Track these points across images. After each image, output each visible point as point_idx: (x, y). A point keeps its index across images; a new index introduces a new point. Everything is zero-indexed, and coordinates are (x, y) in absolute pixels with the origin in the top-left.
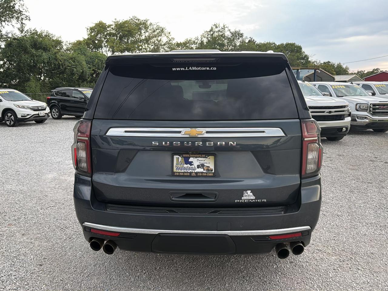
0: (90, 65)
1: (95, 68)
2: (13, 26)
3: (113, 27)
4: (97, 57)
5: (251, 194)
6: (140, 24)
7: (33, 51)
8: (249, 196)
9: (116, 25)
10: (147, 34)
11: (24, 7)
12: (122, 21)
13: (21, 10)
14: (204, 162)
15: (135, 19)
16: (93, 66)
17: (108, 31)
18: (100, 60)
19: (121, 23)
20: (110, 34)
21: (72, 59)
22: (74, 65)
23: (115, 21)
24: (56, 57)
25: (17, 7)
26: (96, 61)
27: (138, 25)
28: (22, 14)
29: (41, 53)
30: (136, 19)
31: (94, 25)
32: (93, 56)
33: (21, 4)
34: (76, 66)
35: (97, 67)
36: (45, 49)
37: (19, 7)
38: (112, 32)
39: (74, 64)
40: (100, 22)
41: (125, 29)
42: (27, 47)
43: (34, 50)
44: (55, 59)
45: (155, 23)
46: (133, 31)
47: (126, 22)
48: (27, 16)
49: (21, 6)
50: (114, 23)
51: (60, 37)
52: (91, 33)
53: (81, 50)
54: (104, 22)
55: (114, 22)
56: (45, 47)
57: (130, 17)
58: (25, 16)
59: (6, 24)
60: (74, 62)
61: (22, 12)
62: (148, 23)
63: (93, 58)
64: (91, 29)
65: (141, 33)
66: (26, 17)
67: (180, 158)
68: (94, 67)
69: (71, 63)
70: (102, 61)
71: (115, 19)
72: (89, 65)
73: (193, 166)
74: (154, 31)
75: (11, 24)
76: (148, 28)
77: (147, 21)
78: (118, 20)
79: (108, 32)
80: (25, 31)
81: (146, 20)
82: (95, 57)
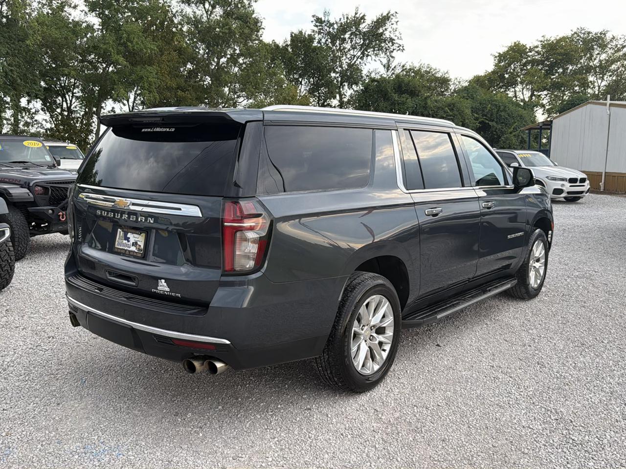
0: (479, 114)
1: (485, 119)
2: (381, 62)
3: (540, 49)
4: (491, 101)
5: (165, 284)
6: (593, 40)
7: (396, 97)
8: (163, 287)
9: (543, 47)
10: (603, 56)
11: (397, 33)
12: (554, 39)
13: (394, 37)
14: (138, 240)
15: (581, 33)
16: (483, 115)
17: (529, 56)
18: (496, 105)
19: (553, 42)
20: (533, 62)
21: (449, 105)
22: (451, 116)
23: (542, 39)
24: (426, 104)
25: (387, 34)
26: (489, 108)
27: (586, 42)
28: (394, 43)
29: (405, 99)
30: (583, 32)
31: (506, 49)
32: (484, 100)
33: (393, 29)
34: (454, 117)
35: (489, 116)
36: (413, 93)
37: (390, 34)
38: (536, 58)
39: (451, 114)
40: (515, 43)
41: (558, 51)
42: (388, 91)
43: (397, 95)
44: (424, 107)
45: (623, 35)
46: (573, 53)
47: (563, 39)
48: (400, 45)
49: (392, 32)
50: (540, 43)
51: (447, 73)
52: (500, 62)
53: (468, 91)
54: (522, 42)
55: (541, 41)
56: (413, 90)
57: (572, 31)
58: (397, 45)
59: (373, 60)
60: (452, 110)
61: (394, 40)
62: (609, 36)
63: (484, 102)
64: (500, 55)
65: (592, 55)
66: (398, 47)
67: (122, 233)
68: (485, 117)
69: (448, 112)
70: (500, 106)
71: (543, 36)
72: (477, 113)
73: (129, 243)
74: (619, 50)
75: (379, 60)
76: (606, 46)
77: (604, 34)
78: (548, 37)
79: (529, 59)
80: (392, 67)
81: (603, 32)
82: (489, 101)
